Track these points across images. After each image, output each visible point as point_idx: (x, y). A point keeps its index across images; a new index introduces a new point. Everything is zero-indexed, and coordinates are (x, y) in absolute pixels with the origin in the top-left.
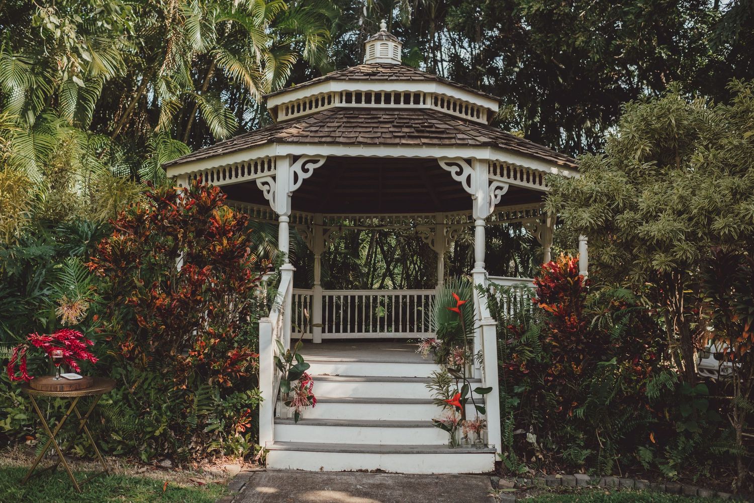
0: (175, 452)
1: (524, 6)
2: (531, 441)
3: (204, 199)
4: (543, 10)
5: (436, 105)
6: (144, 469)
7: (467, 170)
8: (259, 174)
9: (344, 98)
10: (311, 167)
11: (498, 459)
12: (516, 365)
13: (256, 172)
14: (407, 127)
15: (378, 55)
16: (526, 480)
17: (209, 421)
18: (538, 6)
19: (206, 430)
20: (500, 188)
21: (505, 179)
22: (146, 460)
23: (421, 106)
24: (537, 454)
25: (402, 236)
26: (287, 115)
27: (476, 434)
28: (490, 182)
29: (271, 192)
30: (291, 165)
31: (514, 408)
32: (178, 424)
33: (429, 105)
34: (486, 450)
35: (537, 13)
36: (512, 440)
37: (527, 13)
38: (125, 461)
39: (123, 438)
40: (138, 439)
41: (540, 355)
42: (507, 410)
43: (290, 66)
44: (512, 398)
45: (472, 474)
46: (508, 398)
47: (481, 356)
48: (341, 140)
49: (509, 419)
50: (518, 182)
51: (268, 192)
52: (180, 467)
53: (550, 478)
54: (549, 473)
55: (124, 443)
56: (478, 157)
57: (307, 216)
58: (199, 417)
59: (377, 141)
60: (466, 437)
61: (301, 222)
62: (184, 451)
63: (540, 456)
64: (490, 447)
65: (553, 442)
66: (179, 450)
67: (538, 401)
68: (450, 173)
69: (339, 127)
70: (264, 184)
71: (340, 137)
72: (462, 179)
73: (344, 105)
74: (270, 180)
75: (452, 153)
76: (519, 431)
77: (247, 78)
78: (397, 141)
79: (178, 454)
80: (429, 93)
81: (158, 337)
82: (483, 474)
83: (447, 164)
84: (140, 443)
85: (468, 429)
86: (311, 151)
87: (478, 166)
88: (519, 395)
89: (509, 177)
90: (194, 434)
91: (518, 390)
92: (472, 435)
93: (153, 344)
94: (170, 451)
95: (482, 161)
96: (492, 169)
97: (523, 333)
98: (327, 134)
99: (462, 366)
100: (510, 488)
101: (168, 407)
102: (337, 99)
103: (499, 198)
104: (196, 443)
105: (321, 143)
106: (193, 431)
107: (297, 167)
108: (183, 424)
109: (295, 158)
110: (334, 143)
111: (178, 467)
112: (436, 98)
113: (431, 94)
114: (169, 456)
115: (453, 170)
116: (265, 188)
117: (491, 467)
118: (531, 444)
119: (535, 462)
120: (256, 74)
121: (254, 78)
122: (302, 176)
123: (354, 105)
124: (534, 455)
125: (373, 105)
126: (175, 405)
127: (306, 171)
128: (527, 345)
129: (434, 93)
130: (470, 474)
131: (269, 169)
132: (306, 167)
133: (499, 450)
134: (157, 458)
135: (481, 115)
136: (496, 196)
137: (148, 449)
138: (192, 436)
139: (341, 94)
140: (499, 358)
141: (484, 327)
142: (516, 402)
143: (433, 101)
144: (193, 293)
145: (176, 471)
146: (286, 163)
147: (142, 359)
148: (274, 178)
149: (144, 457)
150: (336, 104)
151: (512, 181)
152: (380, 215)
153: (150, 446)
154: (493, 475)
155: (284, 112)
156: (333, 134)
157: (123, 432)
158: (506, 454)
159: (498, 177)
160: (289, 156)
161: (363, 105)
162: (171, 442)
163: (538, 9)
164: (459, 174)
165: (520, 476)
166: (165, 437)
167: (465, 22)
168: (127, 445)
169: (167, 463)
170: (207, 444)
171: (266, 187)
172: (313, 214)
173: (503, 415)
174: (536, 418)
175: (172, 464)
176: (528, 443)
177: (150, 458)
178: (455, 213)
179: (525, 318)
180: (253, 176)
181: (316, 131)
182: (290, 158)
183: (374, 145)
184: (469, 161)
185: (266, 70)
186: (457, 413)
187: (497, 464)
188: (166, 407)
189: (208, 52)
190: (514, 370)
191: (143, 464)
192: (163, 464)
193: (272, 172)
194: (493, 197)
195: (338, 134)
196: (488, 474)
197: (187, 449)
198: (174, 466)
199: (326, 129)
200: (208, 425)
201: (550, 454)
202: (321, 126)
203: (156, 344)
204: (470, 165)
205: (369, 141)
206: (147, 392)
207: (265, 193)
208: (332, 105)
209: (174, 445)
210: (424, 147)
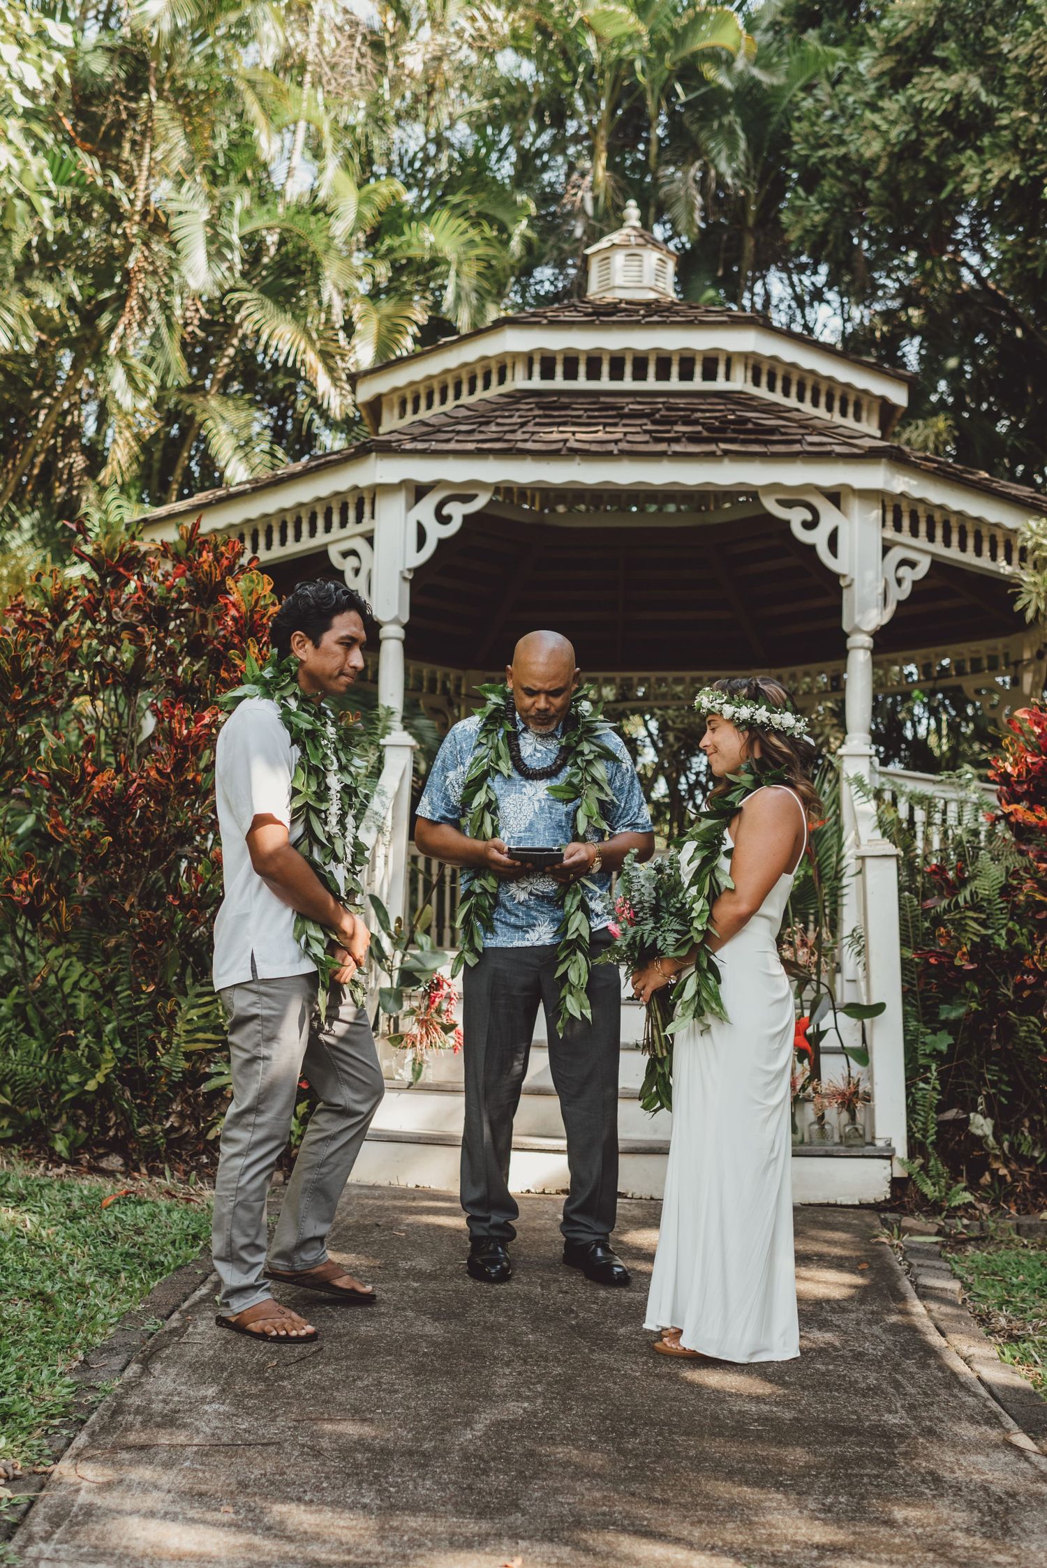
0: (131, 1134)
1: (973, 171)
2: (979, 1132)
3: (206, 567)
4: (1018, 178)
5: (756, 383)
6: (62, 1170)
7: (830, 517)
8: (336, 532)
9: (537, 369)
10: (457, 511)
11: (900, 1172)
12: (944, 954)
13: (328, 529)
14: (685, 423)
15: (619, 279)
16: (966, 1221)
17: (213, 1068)
18: (1006, 167)
19: (205, 1088)
20: (912, 564)
21: (922, 542)
22: (65, 1154)
23: (720, 384)
24: (995, 1166)
25: (672, 729)
26: (402, 415)
27: (845, 1116)
28: (886, 548)
29: (363, 573)
30: (409, 508)
31: (936, 1055)
32: (139, 1070)
33: (739, 382)
34: (868, 1150)
35: (1004, 185)
36: (932, 1129)
37: (979, 188)
38: (15, 1152)
39: (13, 1101)
40: (46, 1105)
41: (1003, 932)
42: (922, 1061)
43: (413, 329)
44: (934, 1032)
45: (835, 1205)
46: (924, 1034)
47: (860, 940)
48: (529, 446)
49: (926, 1081)
50: (953, 553)
51: (357, 572)
52: (144, 1170)
53: (1026, 1220)
54: (1024, 1210)
55: (16, 1112)
56: (858, 484)
57: (446, 676)
58: (188, 1056)
59: (614, 448)
60: (821, 1118)
61: (432, 689)
62: (153, 1133)
63: (1003, 1171)
64: (880, 1144)
65: (1035, 1144)
66: (142, 1131)
67: (998, 1040)
68: (786, 524)
69: (523, 425)
70: (345, 554)
71: (525, 441)
72: (817, 537)
73: (537, 383)
74: (360, 545)
75: (794, 475)
76: (951, 1114)
77: (312, 358)
78: (662, 447)
79: (138, 1139)
80: (741, 354)
81: (97, 865)
82: (862, 1206)
83: (781, 503)
84: (51, 1115)
85: (826, 1102)
86: (457, 471)
87: (855, 506)
88: (951, 1027)
89: (931, 538)
90: (176, 1094)
91: (951, 1013)
92: (835, 1117)
93: (85, 880)
94: (121, 1133)
95: (866, 495)
96: (890, 517)
97: (964, 882)
98: (495, 436)
99: (813, 970)
100: (929, 1234)
101: (119, 1032)
102: (520, 371)
103: (907, 587)
104: (181, 1115)
105: (480, 453)
106: (174, 1086)
107: (425, 511)
108: (152, 1069)
109: (419, 491)
110: (513, 453)
111: (139, 1171)
112: (758, 367)
113: (746, 356)
114: (115, 1146)
115: (796, 517)
116: (348, 565)
117: (881, 1192)
118: (979, 1141)
119: (991, 1186)
120: (331, 348)
121: (325, 356)
122: (437, 532)
123: (559, 383)
124: (987, 1167)
125: (605, 384)
126: (132, 1027)
127: (444, 520)
128: (976, 907)
129: (753, 353)
130: (828, 1205)
131: (359, 519)
132: (445, 511)
133: (901, 1150)
134: (90, 1152)
135: (864, 415)
136: (899, 582)
137: (71, 1129)
138: (171, 1101)
139: (529, 358)
140: (905, 942)
141: (868, 861)
142: (943, 1042)
143: (750, 374)
144: (179, 767)
145: (135, 1179)
146: (400, 501)
147: (56, 913)
148: (370, 539)
149: (60, 1146)
150: (518, 382)
151: (938, 548)
152: (618, 676)
153: (74, 1121)
154: (885, 1210)
155: (396, 411)
156: (508, 436)
157: (13, 1087)
158: (920, 1161)
159: (905, 537)
160: (404, 484)
161: (582, 383)
162: (123, 1112)
163: (1004, 178)
164: (809, 526)
165: (953, 1213)
166: (110, 1100)
167: (827, 224)
168: (22, 1118)
169: (115, 1162)
170: (206, 1121)
171: (352, 562)
172: (460, 672)
173: (914, 1072)
174: (993, 1084)
175: (125, 1164)
176: (973, 1135)
177: (74, 1149)
178: (799, 669)
179: (966, 852)
180: (321, 538)
181: (471, 432)
182: (408, 489)
183: (607, 456)
184: (835, 497)
185: (355, 341)
186: (798, 1065)
187: (895, 1183)
188: (114, 1030)
189: (224, 295)
190: (941, 964)
191: (55, 1160)
192: (104, 1164)
193: (365, 526)
194: (893, 583)
195: (519, 436)
196: (876, 1207)
197: (159, 1128)
198: (130, 1169)
199: (494, 428)
200: (208, 1077)
201: (1026, 1171)
202: (481, 424)
203: (91, 880)
204: (838, 505)
205: (594, 448)
206: (71, 1001)
207: (349, 576)
208: (509, 387)
209: (129, 1119)
210: (726, 460)
